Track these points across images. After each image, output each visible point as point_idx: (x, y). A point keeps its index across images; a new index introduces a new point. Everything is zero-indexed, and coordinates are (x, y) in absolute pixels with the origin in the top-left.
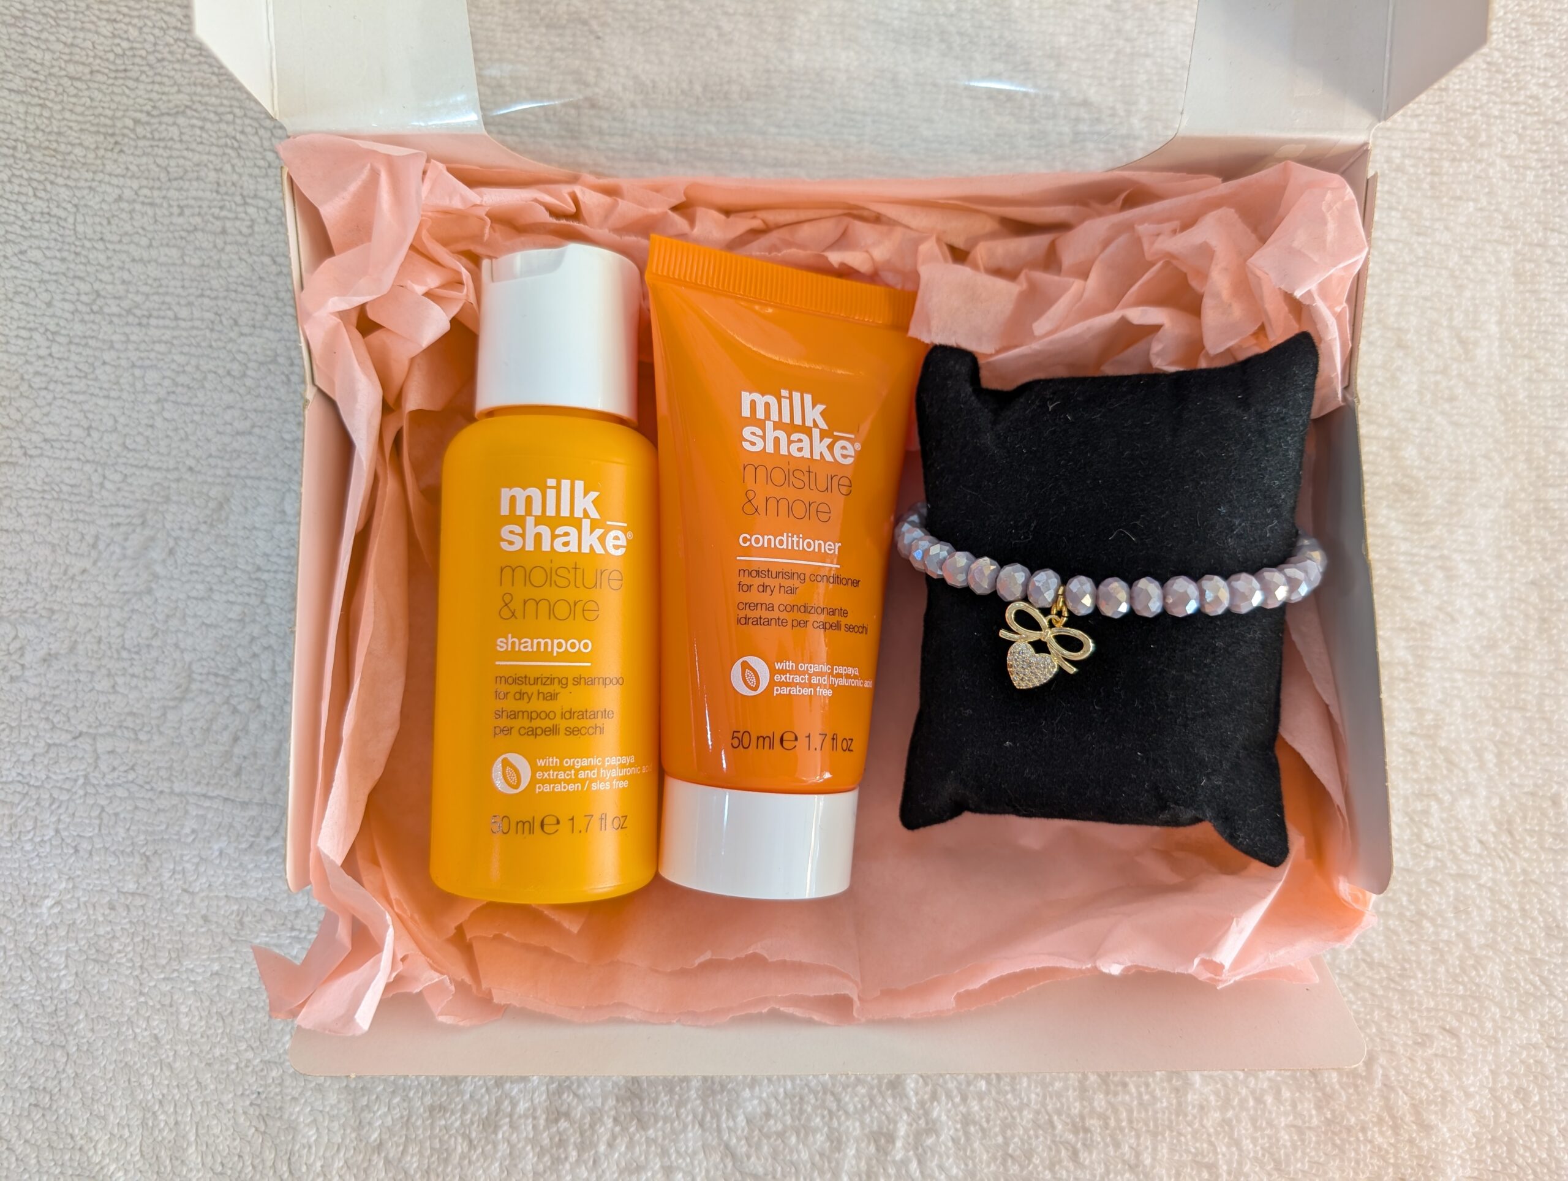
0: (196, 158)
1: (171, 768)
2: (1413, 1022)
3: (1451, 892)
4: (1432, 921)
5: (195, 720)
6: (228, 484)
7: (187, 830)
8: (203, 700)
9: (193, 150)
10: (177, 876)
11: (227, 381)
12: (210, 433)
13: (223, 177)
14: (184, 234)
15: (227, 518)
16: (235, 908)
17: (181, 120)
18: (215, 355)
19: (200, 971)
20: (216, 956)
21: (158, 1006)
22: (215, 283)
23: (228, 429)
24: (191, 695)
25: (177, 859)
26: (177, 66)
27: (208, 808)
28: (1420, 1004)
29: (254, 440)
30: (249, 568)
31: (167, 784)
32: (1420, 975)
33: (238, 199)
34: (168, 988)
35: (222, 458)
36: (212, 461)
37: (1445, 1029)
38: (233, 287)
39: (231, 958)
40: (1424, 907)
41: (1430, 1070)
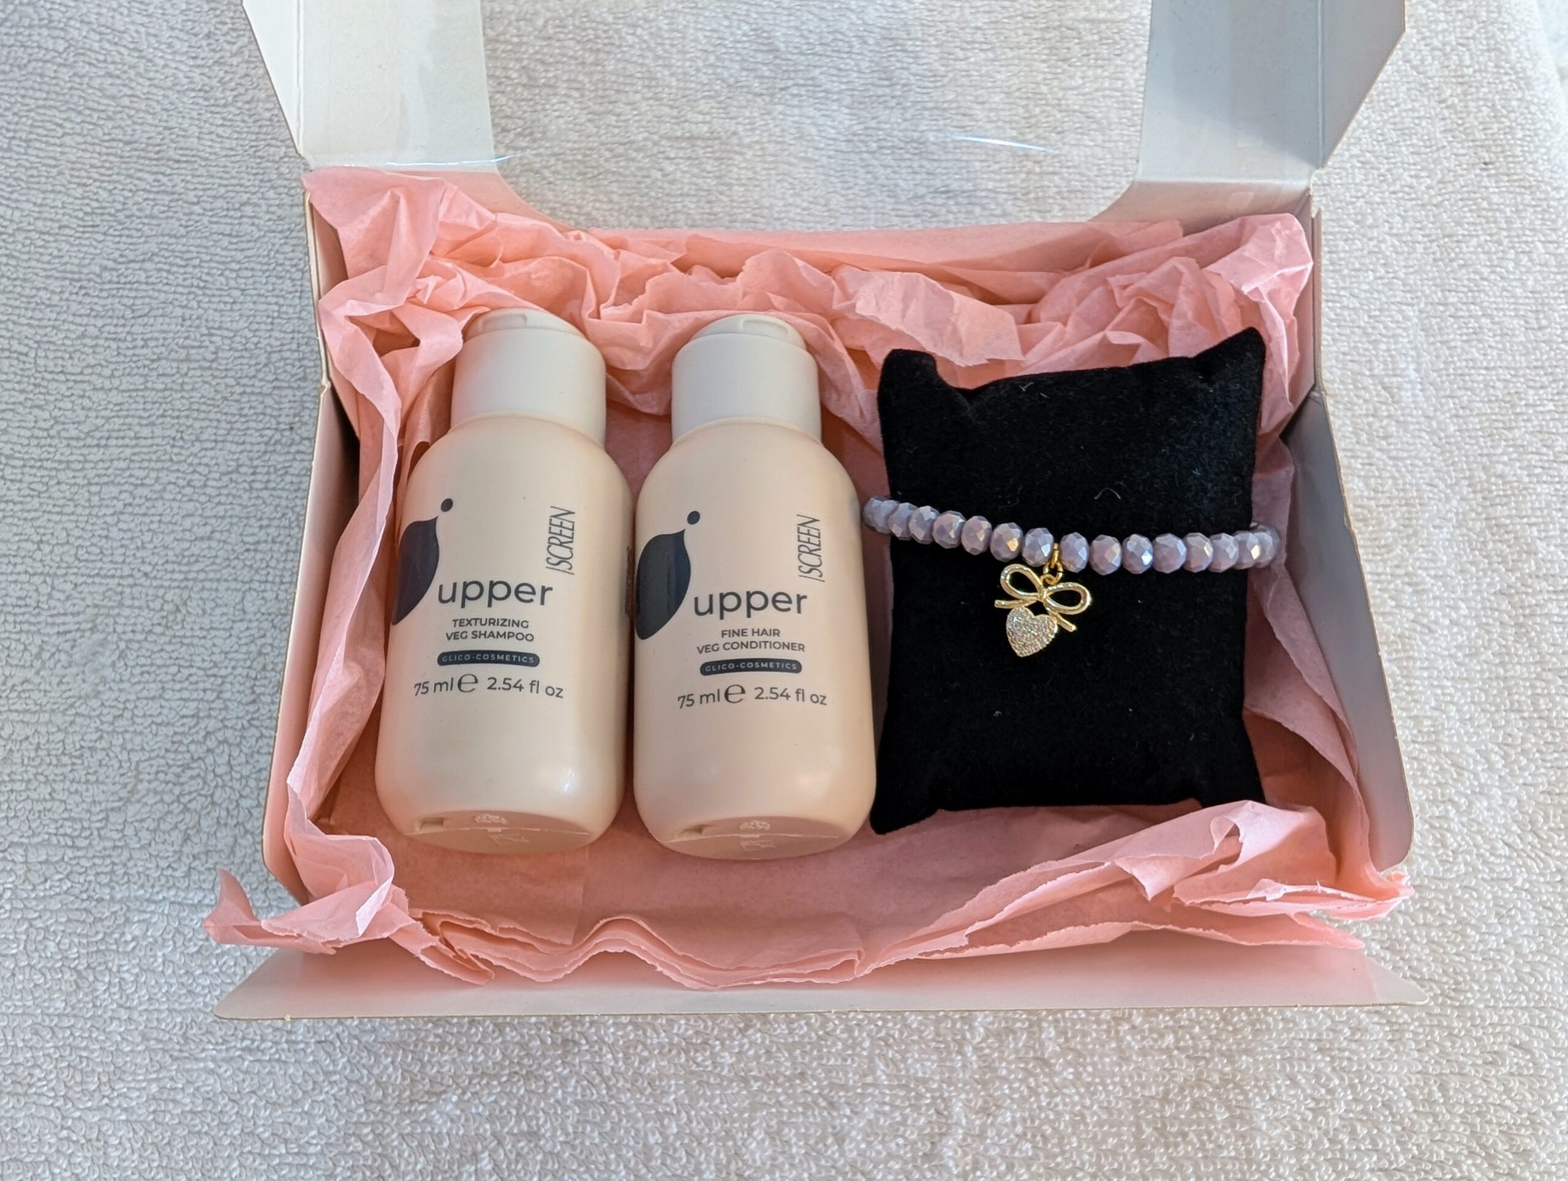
0: (162, 297)
1: (112, 872)
2: (1479, 1040)
3: (1490, 896)
4: (1476, 928)
5: (142, 821)
6: (186, 587)
7: (129, 937)
8: (151, 799)
9: (159, 291)
10: (113, 990)
11: (188, 490)
12: (169, 540)
13: (188, 313)
14: (147, 363)
15: (183, 621)
16: (179, 1020)
17: (148, 265)
18: (175, 467)
19: (135, 1094)
20: (154, 1076)
21: (83, 1141)
22: (178, 404)
23: (188, 535)
24: (137, 797)
25: (115, 969)
26: (146, 221)
27: (152, 912)
28: (1483, 1019)
29: (214, 544)
30: (206, 665)
31: (107, 890)
32: (1476, 988)
33: (204, 331)
34: (96, 1119)
35: (180, 564)
36: (169, 567)
37: (1516, 1046)
38: (196, 406)
39: (172, 1079)
40: (1465, 914)
41: (1508, 1091)
